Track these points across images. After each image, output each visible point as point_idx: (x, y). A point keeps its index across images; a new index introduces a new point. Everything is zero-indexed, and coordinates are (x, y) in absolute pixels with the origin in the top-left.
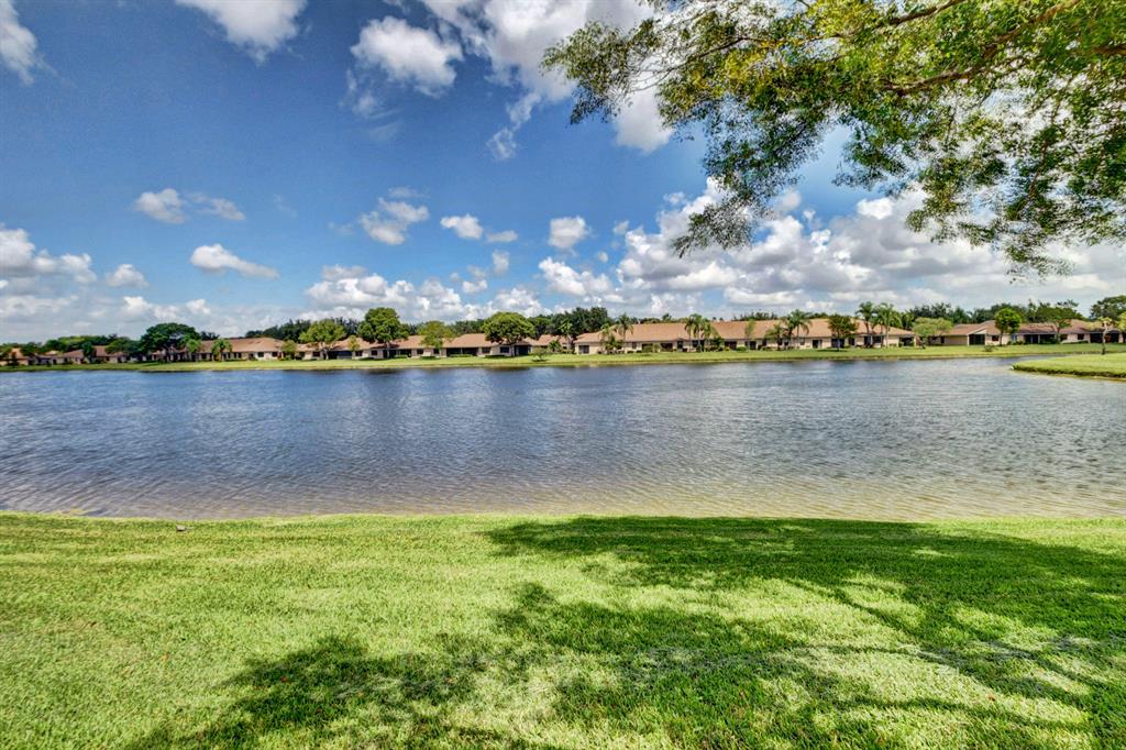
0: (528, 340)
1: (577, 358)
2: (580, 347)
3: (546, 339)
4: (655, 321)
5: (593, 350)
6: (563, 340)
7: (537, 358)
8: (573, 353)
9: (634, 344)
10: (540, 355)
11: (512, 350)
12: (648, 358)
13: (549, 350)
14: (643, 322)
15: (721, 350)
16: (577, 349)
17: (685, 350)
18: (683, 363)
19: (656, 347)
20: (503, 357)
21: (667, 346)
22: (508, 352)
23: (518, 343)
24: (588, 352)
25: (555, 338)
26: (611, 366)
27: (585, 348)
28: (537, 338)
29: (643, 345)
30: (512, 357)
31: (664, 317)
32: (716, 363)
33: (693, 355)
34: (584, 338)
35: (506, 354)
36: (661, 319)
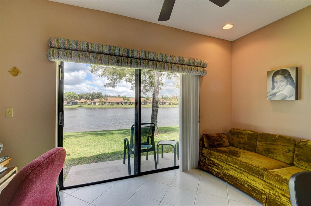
0: (77, 100)
1: (93, 106)
2: (93, 103)
3: (83, 101)
4: (115, 97)
6: (88, 101)
7: (80, 106)
8: (91, 104)
9: (109, 103)
10: (81, 105)
11: (71, 103)
12: (113, 106)
13: (83, 104)
14: (112, 97)
15: (131, 105)
16: (92, 104)
17: (123, 104)
19: (115, 103)
20: (68, 105)
21: (118, 103)
22: (70, 104)
23: (73, 101)
24: (96, 104)
25: (86, 100)
27: (95, 103)
28: (80, 100)
29: (112, 103)
30: (71, 105)
33: (124, 106)
34: (95, 101)
35: (69, 105)
36: (117, 96)
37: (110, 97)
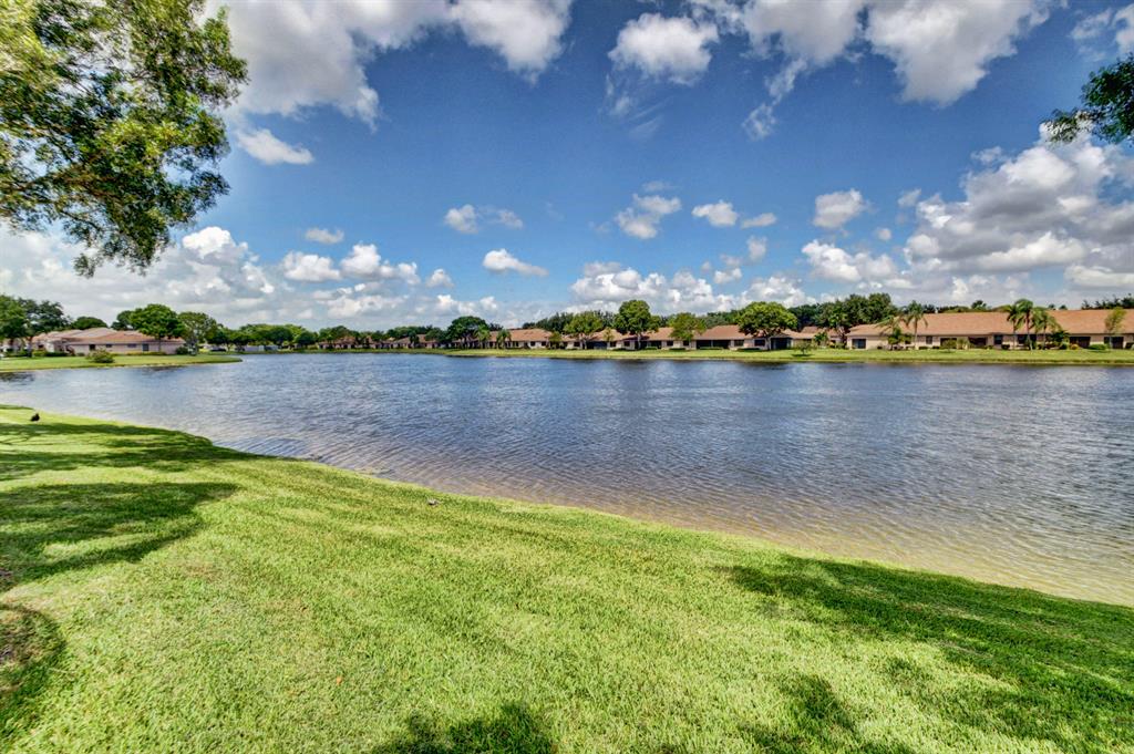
0: (788, 332)
1: (851, 353)
2: (854, 341)
3: (809, 333)
4: (961, 310)
5: (870, 344)
6: (831, 333)
7: (799, 352)
8: (844, 347)
9: (929, 339)
10: (802, 350)
11: (768, 343)
12: (949, 356)
13: (813, 344)
14: (942, 311)
15: (1064, 347)
16: (849, 344)
17: (1006, 348)
18: (1002, 364)
19: (961, 342)
20: (757, 350)
21: (978, 341)
22: (763, 345)
23: (776, 335)
24: (864, 347)
25: (822, 331)
26: (895, 364)
27: (860, 343)
28: (799, 329)
29: (942, 340)
30: (768, 350)
31: (975, 305)
32: (1055, 364)
33: (1016, 353)
34: (859, 331)
35: (761, 348)
36: (970, 307)
37: (930, 310)
